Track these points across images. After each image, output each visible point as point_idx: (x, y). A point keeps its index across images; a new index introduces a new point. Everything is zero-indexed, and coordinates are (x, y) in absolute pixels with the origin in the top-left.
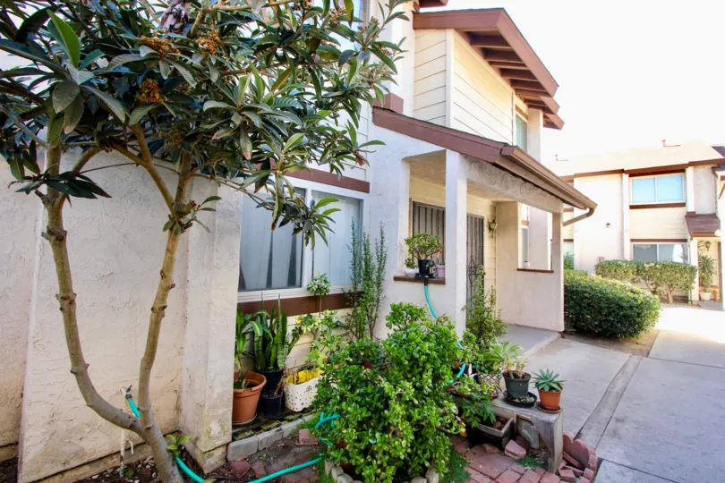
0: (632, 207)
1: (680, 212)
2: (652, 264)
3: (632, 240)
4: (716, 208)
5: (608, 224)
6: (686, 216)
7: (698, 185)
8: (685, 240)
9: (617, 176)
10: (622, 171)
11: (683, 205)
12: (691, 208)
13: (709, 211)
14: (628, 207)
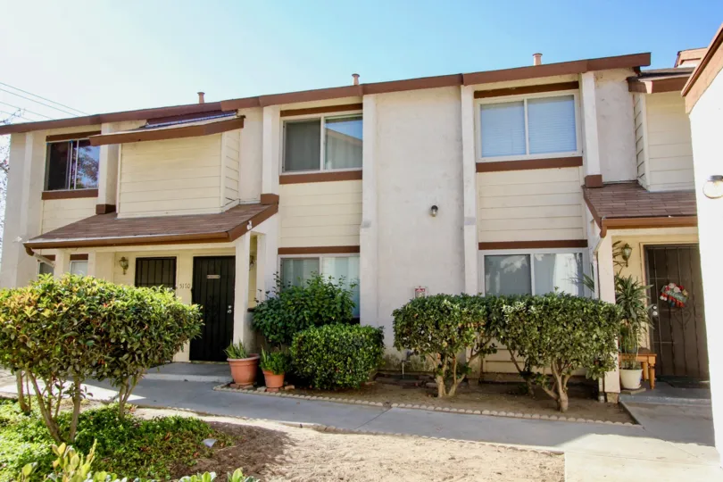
0: (481, 168)
1: (572, 177)
2: (520, 305)
3: (483, 246)
4: (639, 165)
5: (435, 208)
6: (584, 187)
7: (604, 117)
8: (582, 243)
9: (451, 90)
10: (460, 80)
11: (577, 162)
12: (592, 167)
13: (624, 176)
14: (473, 168)
